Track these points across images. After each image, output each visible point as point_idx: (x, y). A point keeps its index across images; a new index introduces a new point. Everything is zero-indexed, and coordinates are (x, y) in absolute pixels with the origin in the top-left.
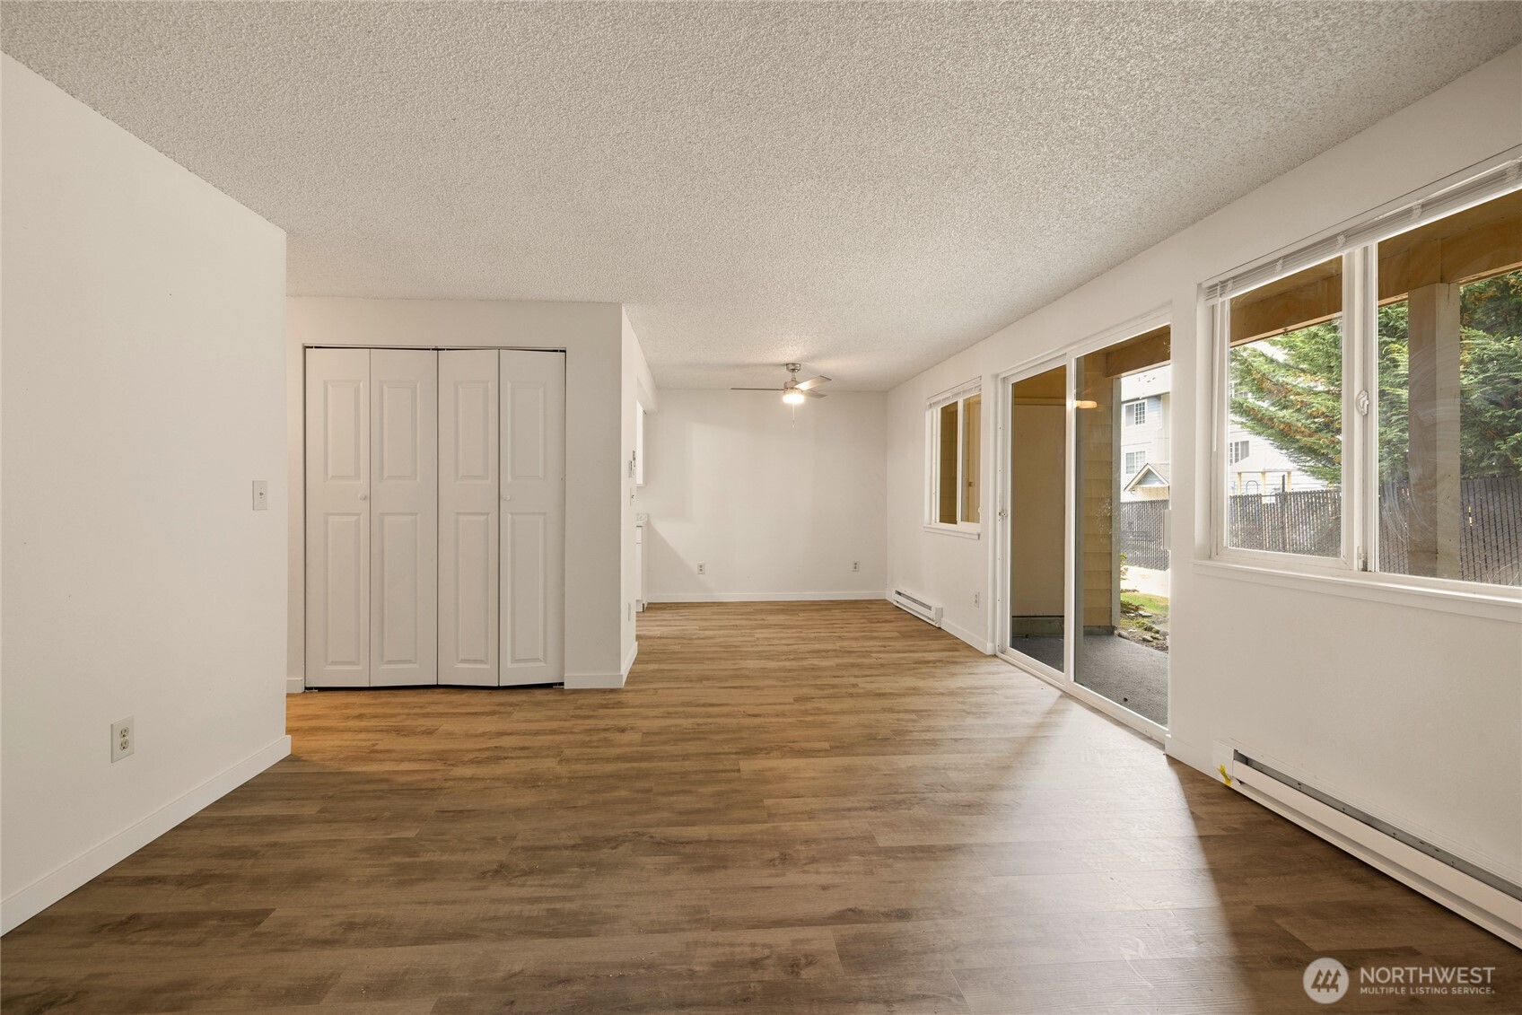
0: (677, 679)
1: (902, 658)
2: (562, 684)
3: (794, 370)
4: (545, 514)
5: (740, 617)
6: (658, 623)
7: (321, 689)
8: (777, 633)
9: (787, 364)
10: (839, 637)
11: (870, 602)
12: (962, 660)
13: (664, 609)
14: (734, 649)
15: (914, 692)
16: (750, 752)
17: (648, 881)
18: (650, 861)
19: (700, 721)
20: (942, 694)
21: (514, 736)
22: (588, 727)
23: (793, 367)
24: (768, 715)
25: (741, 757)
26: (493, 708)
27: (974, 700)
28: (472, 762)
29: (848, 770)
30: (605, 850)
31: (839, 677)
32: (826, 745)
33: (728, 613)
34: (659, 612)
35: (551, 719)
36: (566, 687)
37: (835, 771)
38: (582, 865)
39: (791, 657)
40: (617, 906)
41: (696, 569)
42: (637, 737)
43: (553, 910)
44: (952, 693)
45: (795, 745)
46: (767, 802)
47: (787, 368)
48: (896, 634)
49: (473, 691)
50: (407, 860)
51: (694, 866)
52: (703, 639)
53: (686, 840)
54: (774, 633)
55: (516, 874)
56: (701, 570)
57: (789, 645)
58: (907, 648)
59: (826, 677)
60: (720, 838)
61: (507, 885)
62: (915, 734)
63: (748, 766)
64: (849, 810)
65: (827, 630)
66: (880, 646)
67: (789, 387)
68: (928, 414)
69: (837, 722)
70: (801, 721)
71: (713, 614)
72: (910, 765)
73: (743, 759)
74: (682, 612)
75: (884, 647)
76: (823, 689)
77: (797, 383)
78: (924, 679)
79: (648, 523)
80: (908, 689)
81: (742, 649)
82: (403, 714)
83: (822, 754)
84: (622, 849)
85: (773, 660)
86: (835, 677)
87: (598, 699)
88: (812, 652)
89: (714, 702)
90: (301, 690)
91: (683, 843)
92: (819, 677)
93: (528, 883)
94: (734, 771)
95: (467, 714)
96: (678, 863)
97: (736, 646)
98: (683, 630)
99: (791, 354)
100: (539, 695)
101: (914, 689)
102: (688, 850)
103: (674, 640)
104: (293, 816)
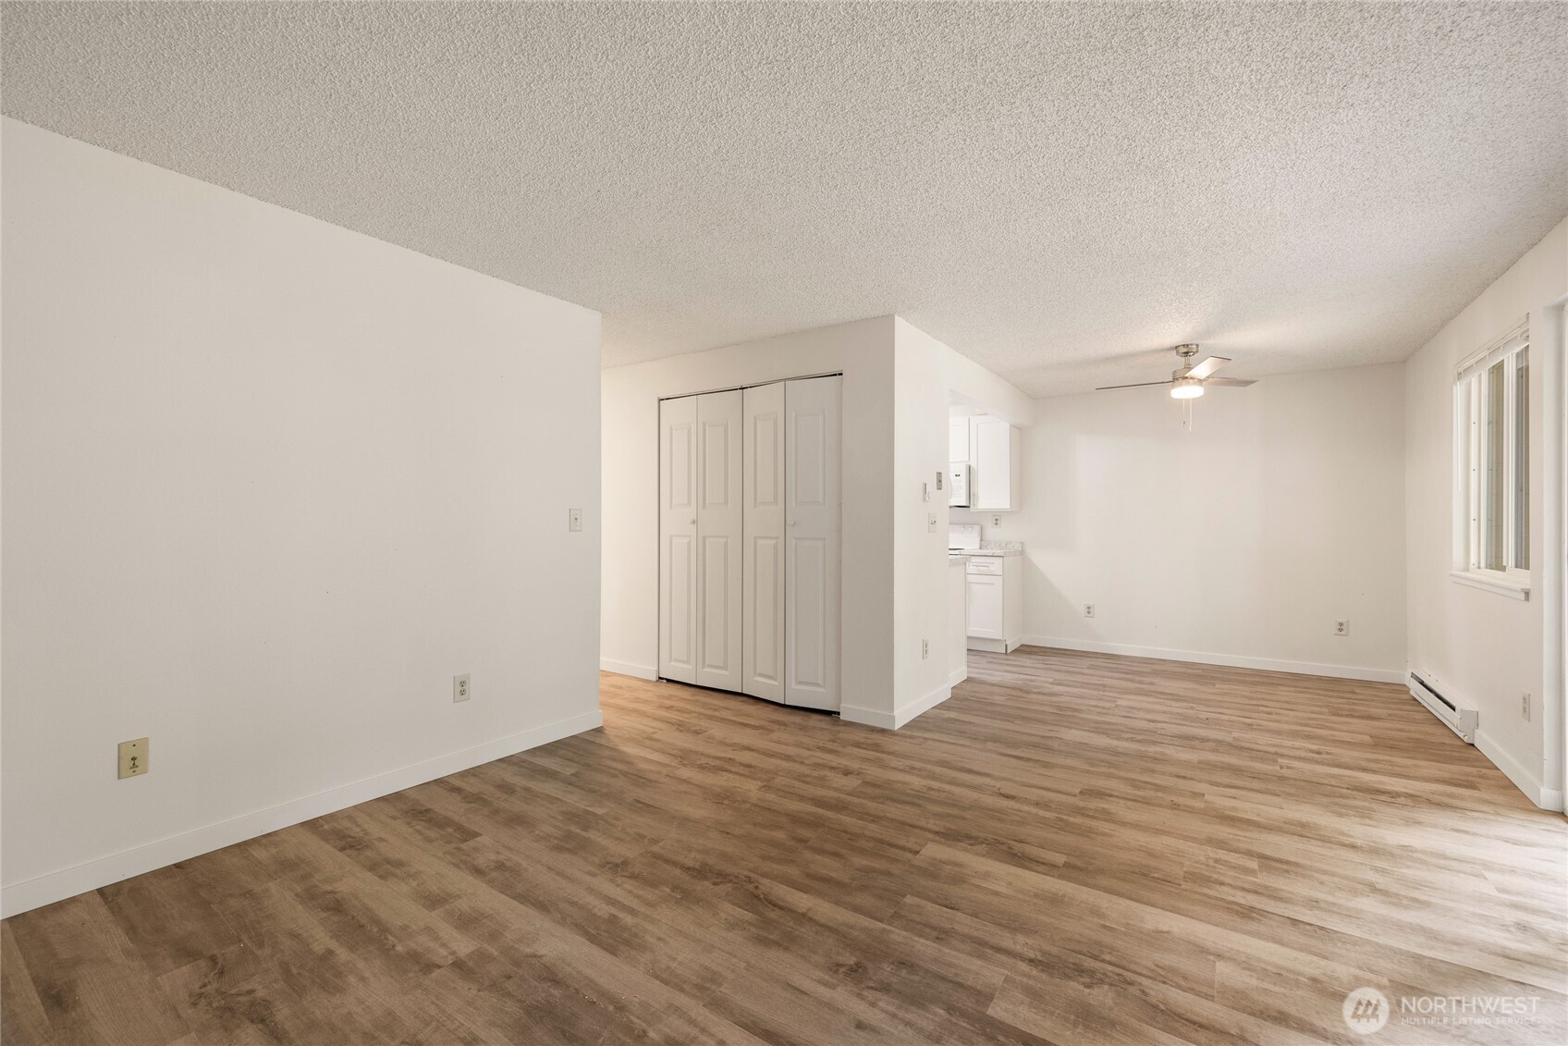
0: (961, 733)
1: (1333, 776)
2: (839, 713)
3: (1187, 353)
4: (824, 539)
5: (1123, 676)
6: (1008, 668)
7: (668, 680)
8: (1153, 703)
9: (1176, 347)
10: (1250, 725)
11: (1368, 684)
12: (1469, 805)
13: (1035, 653)
14: (1070, 713)
15: (1302, 830)
16: (950, 837)
17: (707, 928)
18: (731, 910)
19: (935, 784)
20: (1353, 847)
21: (751, 753)
22: (820, 761)
23: (1185, 350)
24: (1026, 801)
25: (937, 838)
26: (763, 723)
27: (1412, 873)
28: (702, 767)
29: (1055, 900)
30: (706, 883)
31: (1185, 778)
32: (1060, 859)
33: (1111, 670)
34: (1025, 656)
35: (798, 745)
36: (842, 717)
37: (1036, 896)
38: (674, 888)
39: (1140, 737)
40: (660, 939)
41: (1083, 610)
42: (852, 782)
43: (615, 916)
44: (1376, 851)
45: (1017, 847)
46: (909, 899)
47: (1177, 352)
48: (1367, 738)
49: (764, 704)
50: (578, 831)
51: (761, 933)
52: (1044, 694)
53: (780, 903)
54: (1148, 702)
55: (626, 874)
56: (1089, 612)
57: (1153, 721)
58: (1363, 763)
59: (1163, 773)
60: (816, 918)
61: (611, 880)
62: (1225, 889)
63: (935, 851)
64: (998, 950)
65: (1239, 713)
66: (1312, 751)
67: (1178, 378)
68: (1459, 390)
69: (1111, 836)
70: (1061, 820)
71: (1091, 667)
72: (1165, 928)
73: (933, 841)
74: (1053, 660)
75: (1319, 753)
76: (1137, 788)
77: (1190, 369)
78: (1341, 815)
79: (1022, 553)
80: (1291, 823)
81: (1080, 715)
82: (695, 712)
83: (1041, 868)
84: (721, 889)
85: (1108, 735)
86: (1179, 777)
87: (859, 736)
88: (1180, 737)
89: (976, 768)
90: (654, 678)
91: (775, 905)
92: (1153, 771)
93: (625, 885)
94: (910, 851)
95: (740, 723)
96: (750, 924)
97: (1076, 710)
98: (1031, 680)
99: (1175, 333)
100: (814, 720)
101: (1303, 825)
102: (773, 914)
103: (1004, 689)
104: (556, 772)
